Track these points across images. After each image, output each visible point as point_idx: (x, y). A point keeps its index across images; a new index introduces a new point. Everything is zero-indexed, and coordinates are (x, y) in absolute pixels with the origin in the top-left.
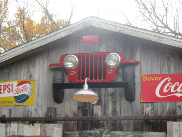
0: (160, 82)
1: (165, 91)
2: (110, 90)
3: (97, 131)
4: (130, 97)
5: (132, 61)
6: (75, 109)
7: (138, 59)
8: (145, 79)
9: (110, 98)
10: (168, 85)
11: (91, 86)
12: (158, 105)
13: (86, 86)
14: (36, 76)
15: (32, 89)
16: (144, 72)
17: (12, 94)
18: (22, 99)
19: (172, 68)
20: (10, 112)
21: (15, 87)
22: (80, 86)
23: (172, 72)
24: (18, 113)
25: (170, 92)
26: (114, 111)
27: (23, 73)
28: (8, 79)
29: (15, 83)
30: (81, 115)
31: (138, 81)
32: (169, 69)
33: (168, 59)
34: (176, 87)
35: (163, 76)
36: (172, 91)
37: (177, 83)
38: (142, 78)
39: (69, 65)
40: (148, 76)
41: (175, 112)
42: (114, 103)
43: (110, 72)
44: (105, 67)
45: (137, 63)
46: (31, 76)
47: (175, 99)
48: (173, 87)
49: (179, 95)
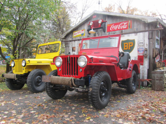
0: (111, 26)
1: (112, 28)
2: (100, 29)
4: (104, 31)
5: (105, 21)
6: (93, 35)
7: (106, 20)
8: (108, 26)
9: (100, 32)
10: (113, 27)
11: (94, 29)
12: (111, 32)
13: (92, 29)
14: (85, 29)
15: (84, 32)
16: (108, 24)
17: (81, 34)
18: (82, 34)
19: (115, 21)
20: (80, 38)
21: (81, 32)
22: (91, 30)
23: (115, 23)
24: (82, 38)
25: (113, 29)
26: (101, 35)
27: (83, 28)
28: (80, 30)
29: (81, 31)
31: (106, 26)
33: (114, 19)
35: (112, 24)
36: (114, 28)
37: (115, 26)
38: (107, 25)
39: (91, 24)
40: (109, 25)
41: (115, 34)
42: (101, 33)
43: (99, 25)
44: (98, 24)
45: (106, 22)
46: (84, 29)
47: (115, 30)
48: (114, 27)
49: (116, 29)
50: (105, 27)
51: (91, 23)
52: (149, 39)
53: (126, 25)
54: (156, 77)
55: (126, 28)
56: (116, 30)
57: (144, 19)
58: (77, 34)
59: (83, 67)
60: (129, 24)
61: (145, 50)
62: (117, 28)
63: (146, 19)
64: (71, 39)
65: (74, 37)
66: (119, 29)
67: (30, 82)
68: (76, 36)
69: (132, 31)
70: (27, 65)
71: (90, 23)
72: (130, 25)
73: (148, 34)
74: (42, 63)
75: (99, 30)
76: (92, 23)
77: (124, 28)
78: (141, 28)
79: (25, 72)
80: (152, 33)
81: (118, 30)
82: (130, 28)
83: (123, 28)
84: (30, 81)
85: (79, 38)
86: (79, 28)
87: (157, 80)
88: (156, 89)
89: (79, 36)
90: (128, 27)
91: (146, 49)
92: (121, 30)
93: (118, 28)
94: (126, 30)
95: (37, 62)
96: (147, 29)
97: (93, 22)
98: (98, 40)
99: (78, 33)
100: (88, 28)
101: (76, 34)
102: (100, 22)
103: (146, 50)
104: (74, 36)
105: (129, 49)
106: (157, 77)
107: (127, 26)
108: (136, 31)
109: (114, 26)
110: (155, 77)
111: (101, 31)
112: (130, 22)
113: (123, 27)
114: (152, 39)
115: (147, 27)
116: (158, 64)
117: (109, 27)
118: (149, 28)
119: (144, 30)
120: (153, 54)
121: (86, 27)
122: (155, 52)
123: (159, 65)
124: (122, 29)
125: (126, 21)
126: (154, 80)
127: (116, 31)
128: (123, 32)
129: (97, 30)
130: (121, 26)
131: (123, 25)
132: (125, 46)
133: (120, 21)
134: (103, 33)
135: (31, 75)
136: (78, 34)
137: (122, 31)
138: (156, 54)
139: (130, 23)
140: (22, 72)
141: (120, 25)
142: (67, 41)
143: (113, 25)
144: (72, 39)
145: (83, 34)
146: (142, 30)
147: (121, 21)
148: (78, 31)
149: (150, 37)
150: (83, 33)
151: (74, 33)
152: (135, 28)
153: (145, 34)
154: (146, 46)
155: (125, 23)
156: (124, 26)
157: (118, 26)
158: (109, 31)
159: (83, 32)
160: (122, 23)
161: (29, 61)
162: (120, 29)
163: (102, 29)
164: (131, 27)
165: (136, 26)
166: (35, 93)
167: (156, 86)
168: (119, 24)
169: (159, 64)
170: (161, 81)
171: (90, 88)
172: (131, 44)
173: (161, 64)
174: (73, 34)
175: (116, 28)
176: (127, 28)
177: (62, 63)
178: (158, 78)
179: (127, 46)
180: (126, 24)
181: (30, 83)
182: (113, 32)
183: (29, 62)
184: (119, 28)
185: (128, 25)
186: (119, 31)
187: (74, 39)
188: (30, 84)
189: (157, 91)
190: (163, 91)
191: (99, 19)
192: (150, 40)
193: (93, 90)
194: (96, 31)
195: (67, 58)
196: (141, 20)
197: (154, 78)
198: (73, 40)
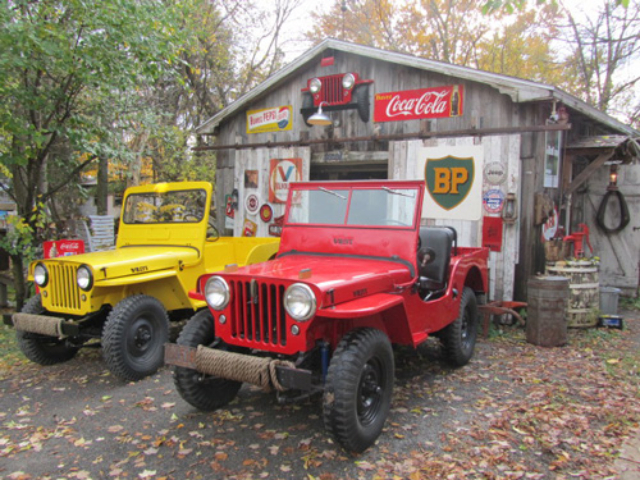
0: (389, 101)
1: (394, 109)
2: (350, 111)
3: (338, 152)
4: (365, 118)
5: (367, 81)
7: (372, 77)
8: (379, 98)
9: (349, 120)
10: (396, 103)
12: (388, 124)
13: (320, 111)
14: (293, 102)
16: (378, 92)
17: (276, 121)
18: (283, 124)
19: (402, 84)
20: (275, 137)
21: (278, 114)
22: (315, 110)
23: (402, 89)
24: (280, 139)
25: (398, 111)
26: (353, 133)
27: (283, 99)
28: (273, 107)
29: (278, 110)
30: (327, 137)
31: (372, 101)
32: (399, 86)
33: (399, 75)
34: (404, 105)
35: (394, 94)
36: (401, 109)
37: (405, 101)
38: (375, 97)
39: (314, 89)
40: (381, 95)
41: (402, 131)
42: (353, 123)
43: (346, 94)
44: (342, 89)
45: (371, 82)
46: (289, 102)
47: (402, 118)
48: (401, 105)
49: (406, 113)
50: (367, 104)
51: (313, 83)
52: (522, 158)
53: (445, 103)
54: (540, 299)
55: (442, 111)
56: (408, 117)
57: (505, 87)
58: (262, 121)
59: (303, 322)
60: (453, 99)
61: (509, 200)
62: (410, 108)
63: (512, 88)
64: (238, 140)
65: (252, 130)
66: (417, 113)
67: (113, 347)
68: (258, 129)
69: (464, 127)
70: (96, 284)
71: (309, 82)
72: (456, 102)
73: (519, 141)
74: (150, 269)
75: (344, 112)
76: (319, 83)
77: (437, 111)
78: (497, 115)
79: (92, 307)
80: (534, 139)
81: (413, 116)
82: (456, 113)
83: (433, 112)
84: (112, 344)
85: (270, 138)
86: (270, 98)
87: (545, 309)
88: (540, 339)
89: (269, 128)
90: (452, 112)
91: (510, 197)
92: (424, 120)
93: (412, 111)
94: (443, 121)
95: (133, 270)
96: (516, 122)
97: (321, 79)
98: (347, 192)
99: (266, 116)
100: (304, 103)
101: (257, 120)
102: (347, 83)
103: (512, 201)
104: (251, 127)
105: (454, 191)
106: (544, 301)
107: (447, 105)
108: (478, 127)
109: (401, 100)
110: (536, 301)
111: (352, 116)
112: (456, 89)
113: (433, 107)
114: (532, 161)
115: (516, 113)
116: (552, 247)
117: (381, 105)
118: (523, 118)
119: (505, 125)
120: (535, 211)
121: (295, 98)
122: (543, 207)
123: (552, 251)
124: (430, 115)
125: (443, 84)
126: (536, 308)
127: (406, 122)
128: (434, 129)
129: (338, 112)
130: (427, 103)
131: (433, 99)
132: (438, 180)
133: (421, 84)
134: (361, 123)
135: (116, 323)
136: (265, 123)
137: (428, 124)
138: (543, 212)
139: (456, 94)
140: (79, 307)
141: (423, 101)
142: (224, 144)
143: (398, 97)
144: (245, 137)
145: (284, 121)
146: (498, 125)
147: (424, 87)
148: (267, 111)
149: (528, 153)
150: (286, 118)
151: (249, 117)
152: (475, 113)
153: (508, 142)
154: (510, 184)
155: (440, 95)
156: (435, 104)
157: (412, 101)
158: (381, 117)
159: (284, 114)
160: (429, 93)
161: (104, 270)
162: (422, 116)
163: (356, 111)
164: (461, 112)
165: (478, 109)
166: (132, 383)
167: (540, 330)
168: (419, 97)
169: (556, 249)
170: (558, 315)
171: (329, 394)
172: (459, 175)
173: (560, 248)
174: (245, 119)
175: (406, 108)
176: (446, 114)
177: (228, 296)
178: (547, 305)
179: (445, 180)
180: (444, 99)
181: (112, 350)
182: (396, 124)
183: (102, 273)
184: (420, 111)
185: (451, 104)
186: (418, 121)
187: (250, 141)
188: (114, 353)
189: (544, 346)
190: (563, 345)
191: (343, 70)
192: (527, 161)
193: (339, 401)
194: (335, 117)
195: (248, 284)
196: (497, 91)
197: (534, 303)
198: (246, 143)
